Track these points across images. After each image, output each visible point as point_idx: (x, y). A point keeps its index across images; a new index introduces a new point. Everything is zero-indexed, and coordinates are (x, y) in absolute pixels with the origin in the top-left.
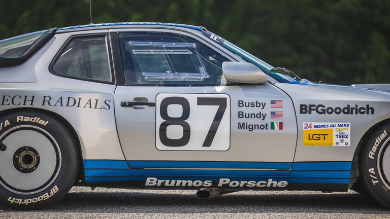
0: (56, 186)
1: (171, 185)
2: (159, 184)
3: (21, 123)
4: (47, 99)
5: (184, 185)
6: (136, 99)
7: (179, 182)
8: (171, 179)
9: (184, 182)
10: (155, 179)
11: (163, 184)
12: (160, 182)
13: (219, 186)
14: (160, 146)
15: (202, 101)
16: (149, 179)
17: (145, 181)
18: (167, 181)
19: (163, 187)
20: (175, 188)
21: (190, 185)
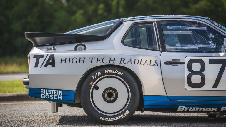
0: (127, 111)
1: (193, 110)
2: (186, 110)
3: (107, 74)
4: (123, 59)
5: (200, 110)
6: (173, 60)
7: (197, 108)
8: (193, 107)
9: (201, 109)
10: (184, 107)
11: (188, 110)
12: (186, 108)
13: (221, 111)
14: (187, 87)
15: (212, 61)
16: (180, 107)
17: (178, 108)
18: (191, 108)
19: (188, 111)
20: (195, 112)
21: (204, 110)
